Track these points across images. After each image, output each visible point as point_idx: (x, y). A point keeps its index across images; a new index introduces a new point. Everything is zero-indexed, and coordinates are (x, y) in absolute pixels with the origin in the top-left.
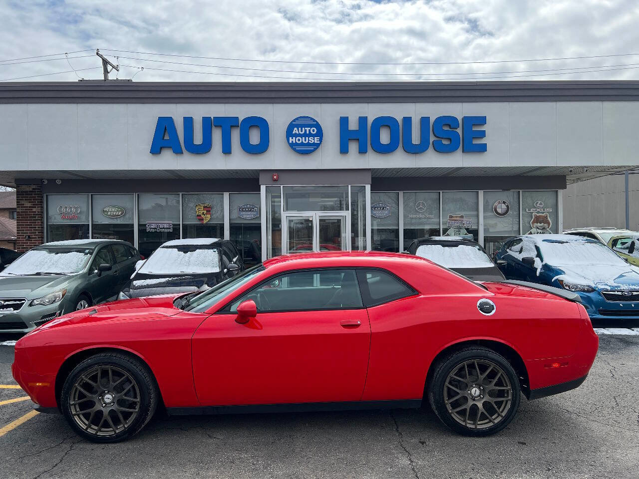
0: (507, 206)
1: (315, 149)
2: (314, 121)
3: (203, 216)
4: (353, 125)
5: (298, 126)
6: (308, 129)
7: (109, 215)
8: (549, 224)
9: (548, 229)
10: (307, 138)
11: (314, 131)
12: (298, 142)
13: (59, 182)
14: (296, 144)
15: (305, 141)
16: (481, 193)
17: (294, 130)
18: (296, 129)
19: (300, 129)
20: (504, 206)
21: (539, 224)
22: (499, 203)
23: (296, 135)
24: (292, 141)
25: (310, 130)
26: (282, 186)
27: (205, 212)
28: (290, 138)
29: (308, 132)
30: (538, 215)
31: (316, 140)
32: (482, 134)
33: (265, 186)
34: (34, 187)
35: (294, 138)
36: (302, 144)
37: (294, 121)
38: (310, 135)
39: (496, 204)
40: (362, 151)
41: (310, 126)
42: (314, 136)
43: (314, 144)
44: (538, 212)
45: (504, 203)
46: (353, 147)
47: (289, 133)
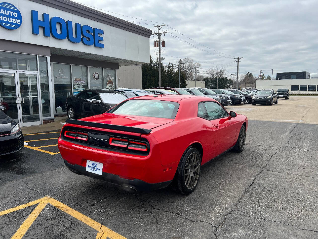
0: (99, 75)
1: (17, 28)
5: (4, 9)
6: (11, 13)
8: (113, 84)
9: (113, 87)
10: (11, 19)
11: (15, 15)
12: (4, 20)
16: (89, 67)
18: (2, 10)
19: (6, 11)
20: (97, 75)
21: (110, 84)
22: (96, 73)
23: (3, 15)
24: (1, 19)
29: (11, 15)
30: (109, 80)
31: (18, 22)
32: (102, 39)
36: (7, 22)
37: (1, 4)
38: (13, 17)
39: (94, 74)
42: (16, 18)
43: (16, 24)
44: (109, 79)
45: (97, 73)
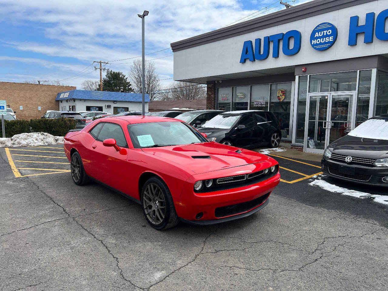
2: (331, 24)
3: (280, 97)
4: (362, 22)
7: (239, 98)
12: (317, 43)
13: (221, 82)
14: (317, 44)
15: (323, 41)
17: (316, 34)
19: (320, 33)
23: (317, 38)
24: (314, 43)
25: (326, 32)
26: (309, 75)
27: (282, 94)
28: (313, 41)
33: (298, 76)
34: (212, 85)
35: (315, 40)
37: (316, 28)
38: (327, 36)
40: (369, 41)
41: (327, 29)
42: (329, 36)
43: (329, 42)
46: (361, 39)
47: (312, 37)
